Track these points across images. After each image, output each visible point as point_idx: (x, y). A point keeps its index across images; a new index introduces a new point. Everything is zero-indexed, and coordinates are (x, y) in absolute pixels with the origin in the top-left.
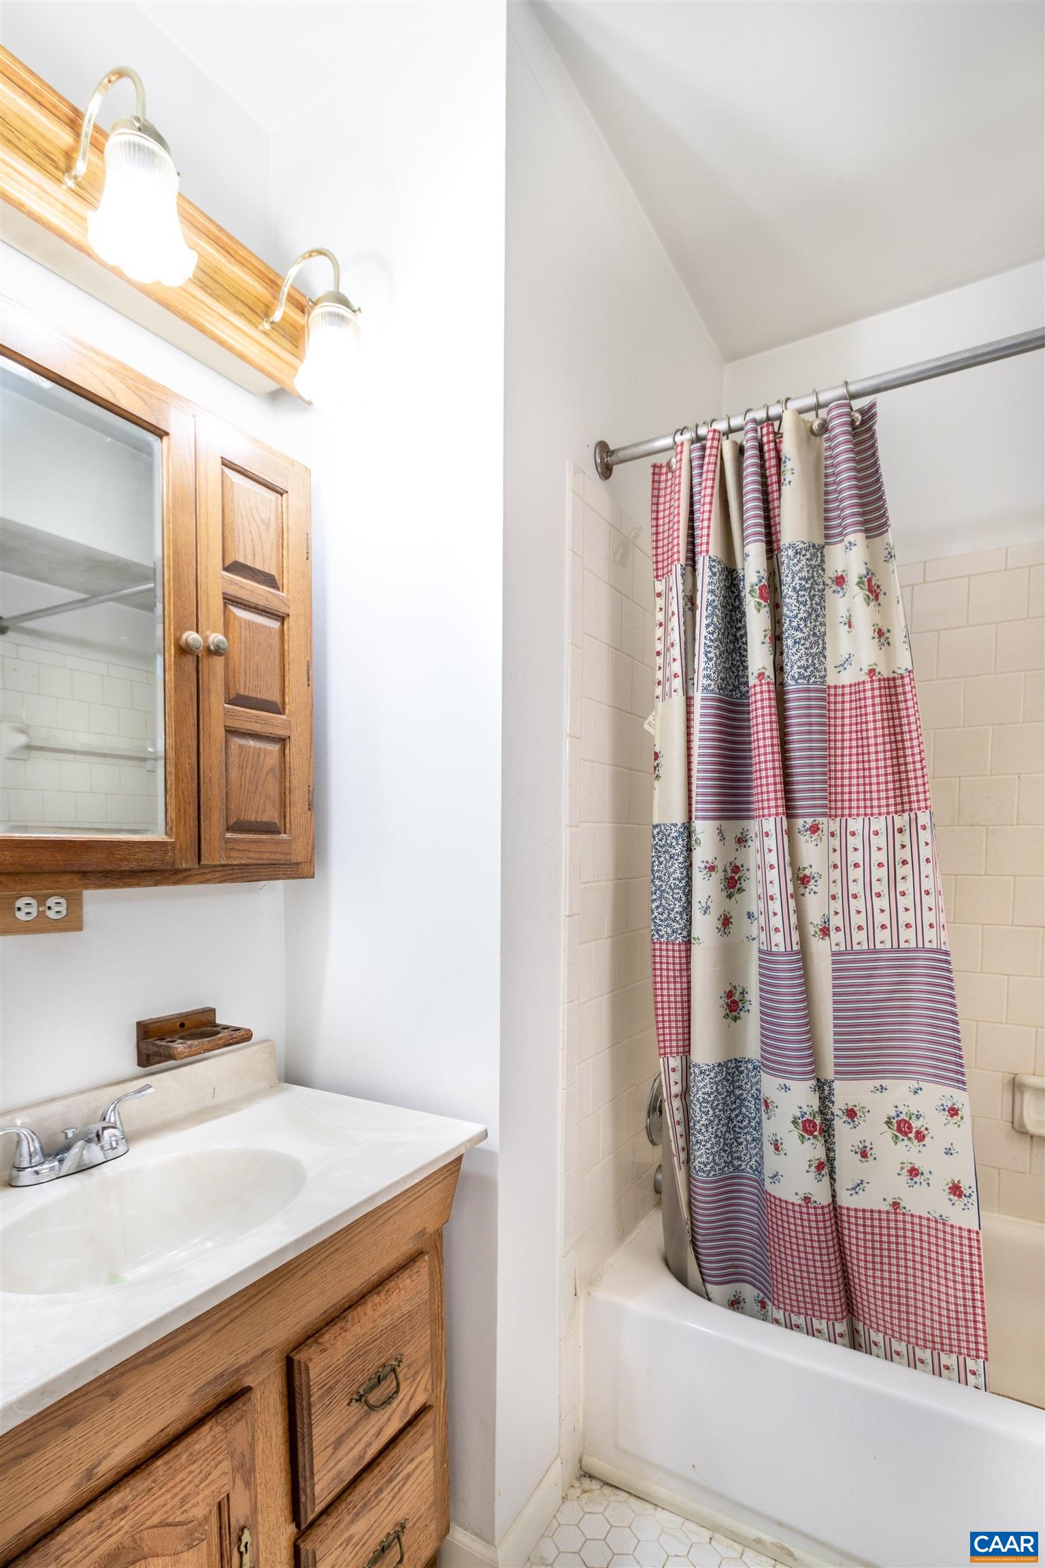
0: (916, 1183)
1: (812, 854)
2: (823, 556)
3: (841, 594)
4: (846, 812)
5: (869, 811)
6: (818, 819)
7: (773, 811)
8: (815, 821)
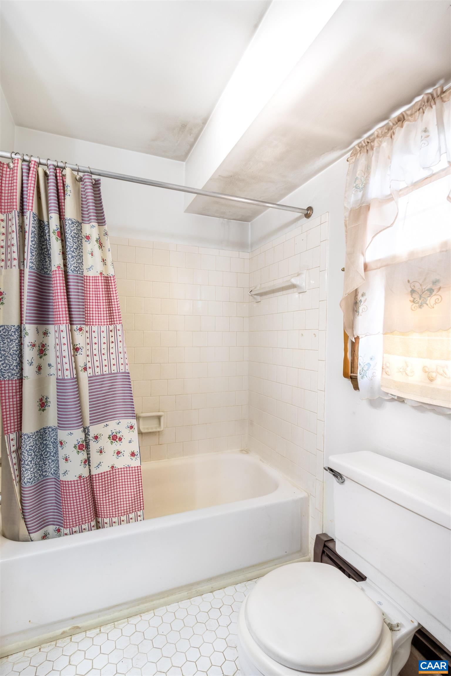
0: (119, 456)
1: (80, 339)
2: (81, 227)
3: (88, 243)
4: (91, 323)
5: (100, 323)
6: (82, 326)
7: (65, 322)
8: (81, 326)
